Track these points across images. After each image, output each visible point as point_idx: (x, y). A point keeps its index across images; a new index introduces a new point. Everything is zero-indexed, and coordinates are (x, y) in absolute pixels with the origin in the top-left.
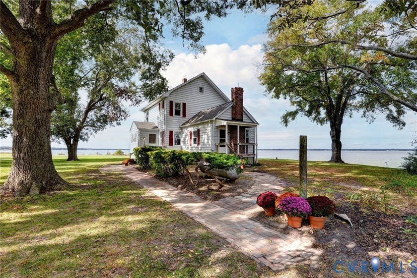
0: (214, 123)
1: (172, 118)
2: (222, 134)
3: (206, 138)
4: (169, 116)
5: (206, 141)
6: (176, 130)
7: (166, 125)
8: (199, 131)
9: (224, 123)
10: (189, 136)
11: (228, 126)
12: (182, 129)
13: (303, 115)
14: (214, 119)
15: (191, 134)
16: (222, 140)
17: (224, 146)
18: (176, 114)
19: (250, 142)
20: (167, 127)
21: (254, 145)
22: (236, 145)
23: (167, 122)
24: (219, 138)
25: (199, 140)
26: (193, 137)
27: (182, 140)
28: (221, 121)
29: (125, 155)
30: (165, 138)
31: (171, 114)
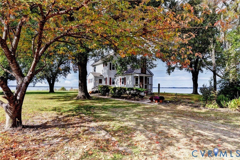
0: (133, 75)
1: (111, 71)
2: (137, 80)
3: (128, 82)
4: (109, 70)
5: (129, 83)
6: (113, 77)
7: (108, 75)
8: (125, 78)
9: (138, 75)
10: (120, 80)
11: (140, 76)
12: (115, 76)
13: (178, 69)
14: (133, 73)
15: (121, 80)
16: (137, 83)
17: (137, 85)
18: (112, 69)
19: (149, 83)
20: (108, 76)
21: (151, 85)
22: (143, 85)
23: (109, 74)
24: (135, 82)
25: (125, 83)
26: (122, 81)
27: (115, 82)
28: (136, 74)
29: (67, 91)
30: (107, 81)
31: (110, 69)
